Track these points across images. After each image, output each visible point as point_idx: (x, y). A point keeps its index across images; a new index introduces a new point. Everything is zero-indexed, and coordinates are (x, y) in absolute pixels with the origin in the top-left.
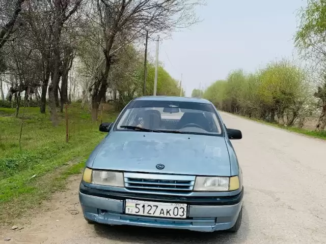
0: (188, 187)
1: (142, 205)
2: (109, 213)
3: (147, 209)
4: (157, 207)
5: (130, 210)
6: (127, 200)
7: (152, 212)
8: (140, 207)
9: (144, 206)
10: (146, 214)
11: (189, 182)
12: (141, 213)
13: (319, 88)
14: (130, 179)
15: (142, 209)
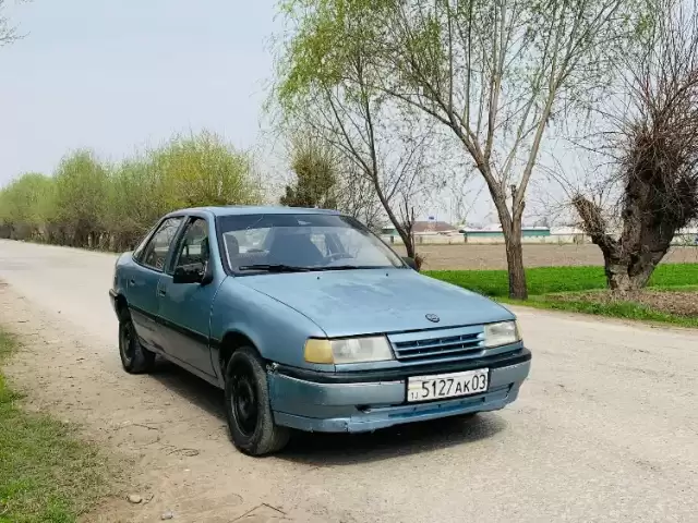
0: (475, 344)
1: (432, 382)
2: (373, 410)
3: (439, 386)
4: (452, 380)
5: (415, 395)
6: (410, 379)
7: (445, 391)
8: (429, 386)
9: (434, 384)
10: (438, 396)
11: (475, 336)
12: (431, 396)
13: (288, 188)
14: (399, 345)
15: (431, 389)
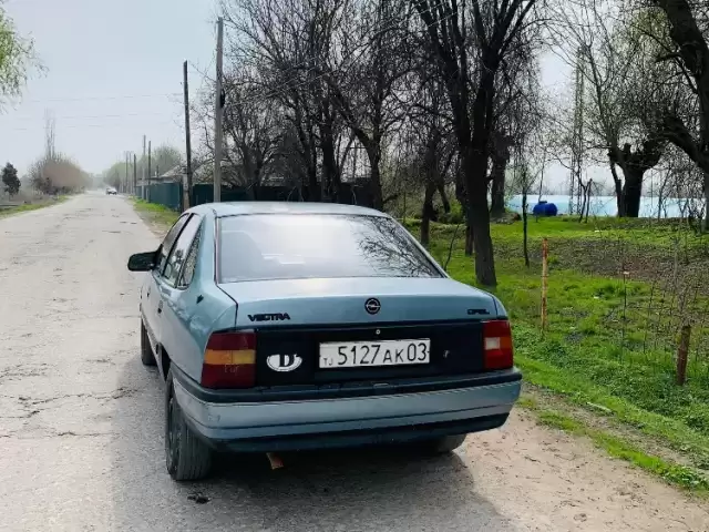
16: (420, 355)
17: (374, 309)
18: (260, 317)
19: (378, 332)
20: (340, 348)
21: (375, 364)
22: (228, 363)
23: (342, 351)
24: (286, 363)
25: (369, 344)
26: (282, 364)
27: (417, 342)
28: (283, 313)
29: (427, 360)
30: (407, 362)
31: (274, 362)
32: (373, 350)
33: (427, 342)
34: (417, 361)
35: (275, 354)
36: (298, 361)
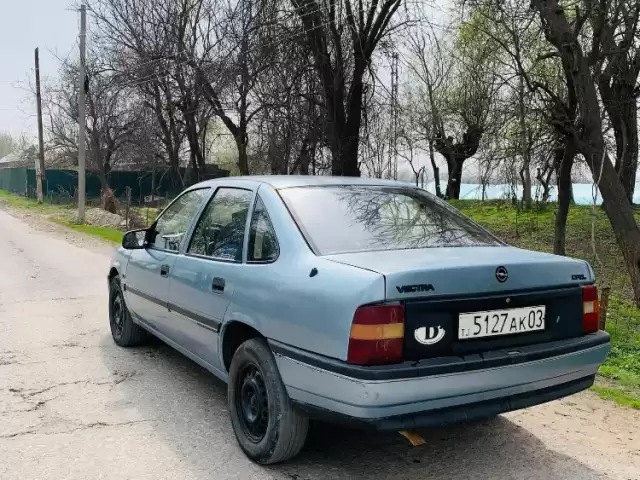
16: (538, 322)
17: (502, 277)
18: (407, 289)
19: (508, 300)
20: (476, 318)
21: (504, 332)
22: (380, 337)
23: (478, 321)
24: (431, 335)
25: (499, 312)
26: (427, 337)
27: (536, 309)
28: (428, 284)
29: (542, 327)
30: (528, 329)
31: (420, 334)
32: (502, 318)
33: (543, 308)
34: (535, 328)
35: (421, 326)
36: (441, 333)
